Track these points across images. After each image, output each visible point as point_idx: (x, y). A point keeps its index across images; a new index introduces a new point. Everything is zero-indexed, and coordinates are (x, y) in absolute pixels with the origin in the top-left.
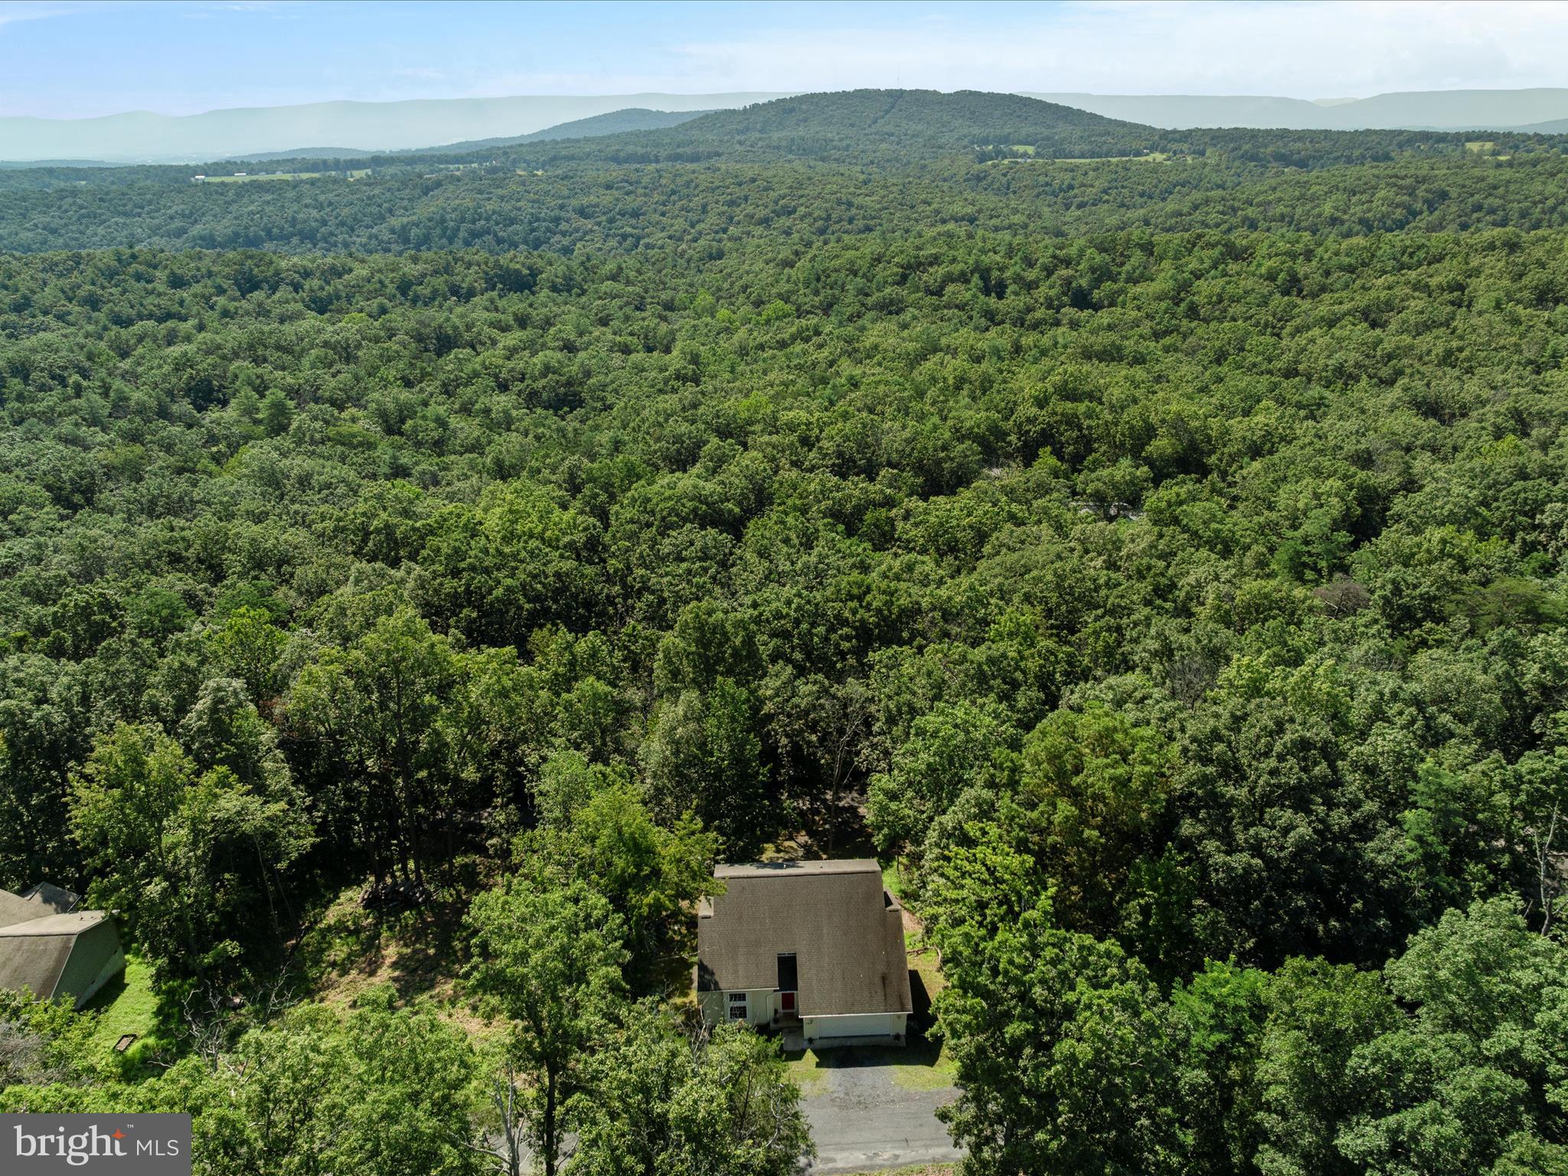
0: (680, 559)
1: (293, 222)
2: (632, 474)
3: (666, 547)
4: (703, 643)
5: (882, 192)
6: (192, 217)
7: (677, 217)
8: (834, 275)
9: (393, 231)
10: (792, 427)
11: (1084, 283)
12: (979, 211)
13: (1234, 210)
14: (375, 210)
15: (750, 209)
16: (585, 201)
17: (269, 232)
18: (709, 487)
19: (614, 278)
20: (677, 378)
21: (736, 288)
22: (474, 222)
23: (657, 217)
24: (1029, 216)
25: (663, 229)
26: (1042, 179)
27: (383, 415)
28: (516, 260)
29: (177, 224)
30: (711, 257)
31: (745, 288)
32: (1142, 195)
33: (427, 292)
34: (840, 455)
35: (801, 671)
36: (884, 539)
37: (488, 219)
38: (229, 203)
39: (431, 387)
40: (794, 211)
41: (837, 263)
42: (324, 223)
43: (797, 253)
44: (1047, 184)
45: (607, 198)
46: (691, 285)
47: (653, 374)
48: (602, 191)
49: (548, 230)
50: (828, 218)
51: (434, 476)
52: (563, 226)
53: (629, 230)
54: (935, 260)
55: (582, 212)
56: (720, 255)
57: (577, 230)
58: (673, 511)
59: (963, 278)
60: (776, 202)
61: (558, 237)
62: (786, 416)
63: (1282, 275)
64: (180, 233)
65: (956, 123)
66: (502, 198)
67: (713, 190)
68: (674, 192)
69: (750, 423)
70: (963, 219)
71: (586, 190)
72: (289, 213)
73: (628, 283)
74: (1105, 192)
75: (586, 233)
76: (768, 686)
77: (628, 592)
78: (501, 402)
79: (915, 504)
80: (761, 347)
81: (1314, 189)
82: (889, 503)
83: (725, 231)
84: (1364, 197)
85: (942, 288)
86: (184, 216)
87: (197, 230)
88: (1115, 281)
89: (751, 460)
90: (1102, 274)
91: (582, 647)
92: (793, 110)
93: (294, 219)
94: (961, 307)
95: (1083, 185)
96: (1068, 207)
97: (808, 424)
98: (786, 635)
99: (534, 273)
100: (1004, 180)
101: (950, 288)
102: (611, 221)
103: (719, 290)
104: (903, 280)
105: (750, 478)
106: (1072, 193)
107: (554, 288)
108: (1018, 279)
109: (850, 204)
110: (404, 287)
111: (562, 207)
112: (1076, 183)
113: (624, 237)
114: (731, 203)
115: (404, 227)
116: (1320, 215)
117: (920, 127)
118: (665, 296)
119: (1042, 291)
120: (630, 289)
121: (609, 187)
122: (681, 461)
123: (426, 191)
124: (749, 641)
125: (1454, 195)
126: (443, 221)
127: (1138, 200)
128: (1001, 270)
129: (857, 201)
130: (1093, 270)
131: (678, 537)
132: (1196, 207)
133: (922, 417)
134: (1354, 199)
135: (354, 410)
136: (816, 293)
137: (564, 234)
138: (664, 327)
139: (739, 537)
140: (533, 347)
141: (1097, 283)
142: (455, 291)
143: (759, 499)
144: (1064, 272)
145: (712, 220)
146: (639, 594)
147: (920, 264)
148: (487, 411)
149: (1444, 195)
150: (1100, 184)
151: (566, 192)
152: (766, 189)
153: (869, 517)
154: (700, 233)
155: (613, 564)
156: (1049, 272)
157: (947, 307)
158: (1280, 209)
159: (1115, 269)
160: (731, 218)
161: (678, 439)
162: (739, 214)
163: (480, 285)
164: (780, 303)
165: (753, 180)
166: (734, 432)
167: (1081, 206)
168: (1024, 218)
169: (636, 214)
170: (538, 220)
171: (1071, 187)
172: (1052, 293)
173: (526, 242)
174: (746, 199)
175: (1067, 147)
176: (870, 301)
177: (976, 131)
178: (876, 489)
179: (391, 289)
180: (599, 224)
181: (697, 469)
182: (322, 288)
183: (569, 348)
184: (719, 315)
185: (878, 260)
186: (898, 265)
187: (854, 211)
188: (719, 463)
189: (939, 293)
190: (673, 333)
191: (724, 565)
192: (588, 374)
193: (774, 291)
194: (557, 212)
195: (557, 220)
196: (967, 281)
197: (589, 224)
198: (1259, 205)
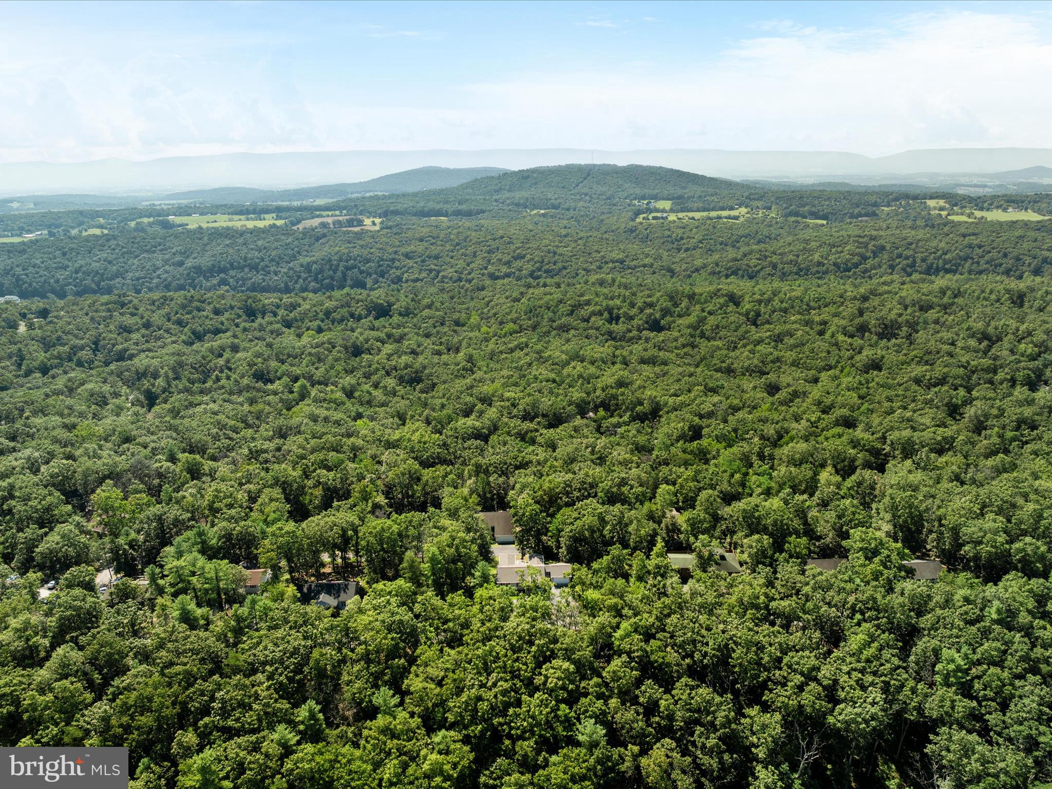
0: (470, 449)
1: (245, 259)
2: (450, 420)
3: (466, 445)
4: (477, 467)
5: (574, 245)
6: (186, 254)
7: (458, 259)
8: (539, 309)
9: (302, 266)
10: (508, 400)
11: (658, 316)
12: (627, 257)
13: (766, 257)
14: (291, 252)
15: (500, 256)
16: (409, 249)
17: (232, 265)
18: (477, 424)
19: (429, 307)
20: (463, 370)
21: (491, 314)
22: (347, 262)
23: (448, 260)
24: (655, 259)
25: (452, 267)
26: (667, 233)
27: (344, 389)
28: (379, 295)
29: (178, 258)
30: (479, 289)
31: (495, 314)
32: (721, 244)
33: (339, 317)
34: (525, 410)
35: (500, 476)
36: (533, 442)
37: (355, 260)
38: (206, 245)
39: (359, 374)
40: (524, 257)
41: (541, 302)
42: (263, 260)
43: (522, 293)
44: (669, 236)
45: (420, 248)
46: (468, 309)
47: (452, 367)
48: (418, 243)
49: (388, 266)
50: (543, 262)
51: (372, 416)
52: (397, 264)
53: (433, 267)
54: (588, 303)
55: (407, 256)
56: (483, 289)
57: (404, 266)
58: (465, 433)
59: (600, 313)
60: (514, 252)
61: (394, 270)
62: (507, 395)
63: (752, 313)
64: (181, 264)
65: (627, 185)
66: (362, 246)
67: (480, 243)
68: (458, 244)
69: (493, 396)
70: (617, 261)
71: (408, 242)
72: (243, 254)
73: (437, 310)
74: (700, 242)
75: (409, 268)
76: (491, 479)
77: (456, 458)
78: (391, 382)
79: (544, 431)
80: (501, 352)
81: (813, 243)
82: (537, 430)
83: (486, 268)
84: (840, 249)
85: (589, 318)
86: (181, 253)
87: (189, 263)
88: (672, 316)
89: (492, 413)
90: (666, 312)
91: (448, 469)
92: (528, 177)
93: (246, 257)
94: (597, 329)
95: (690, 238)
96: (679, 250)
97: (515, 399)
98: (496, 467)
99: (390, 305)
100: (646, 233)
101: (593, 319)
102: (423, 261)
103: (482, 313)
104: (571, 313)
105: (492, 421)
106: (682, 242)
107: (400, 314)
108: (625, 314)
109: (555, 253)
110: (328, 314)
111: (396, 252)
112: (685, 236)
113: (431, 271)
114: (489, 252)
115: (308, 264)
116: (811, 261)
117: (604, 189)
118: (456, 316)
119: (636, 322)
120: (438, 313)
121: (421, 240)
122: (467, 413)
123: (317, 239)
124: (487, 468)
125: (888, 248)
126: (330, 260)
127: (719, 247)
128: (619, 309)
129: (560, 251)
130: (662, 310)
131: (469, 443)
132: (745, 255)
133: (557, 395)
134: (834, 250)
135: (333, 387)
136: (530, 319)
137: (397, 268)
138: (456, 340)
139: (486, 442)
140: (398, 353)
141: (663, 317)
142: (352, 315)
143: (494, 428)
144: (648, 311)
145: (479, 262)
146: (459, 458)
147: (580, 305)
148: (386, 387)
149: (883, 248)
150: (698, 237)
151: (398, 244)
152: (509, 243)
153: (529, 435)
154: (472, 270)
155: (451, 450)
156: (641, 310)
157: (591, 328)
158: (791, 257)
159: (673, 309)
160: (489, 261)
161: (466, 404)
162: (494, 258)
163: (364, 313)
164: (512, 324)
165: (502, 237)
166: (487, 401)
167: (687, 250)
168: (651, 261)
169: (437, 257)
170: (382, 260)
171: (682, 238)
172: (640, 322)
173: (376, 273)
174: (498, 248)
175: (690, 205)
176: (555, 325)
177: (638, 191)
178: (532, 426)
179: (321, 315)
180: (416, 263)
181: (473, 417)
182: (288, 315)
183: (414, 352)
184: (482, 330)
185: (561, 301)
186: (570, 305)
187: (557, 257)
188: (481, 413)
189: (587, 320)
190: (460, 342)
191: (482, 451)
192: (425, 368)
193: (509, 317)
194: (393, 256)
195: (393, 260)
196: (602, 315)
197: (410, 263)
198: (780, 254)
